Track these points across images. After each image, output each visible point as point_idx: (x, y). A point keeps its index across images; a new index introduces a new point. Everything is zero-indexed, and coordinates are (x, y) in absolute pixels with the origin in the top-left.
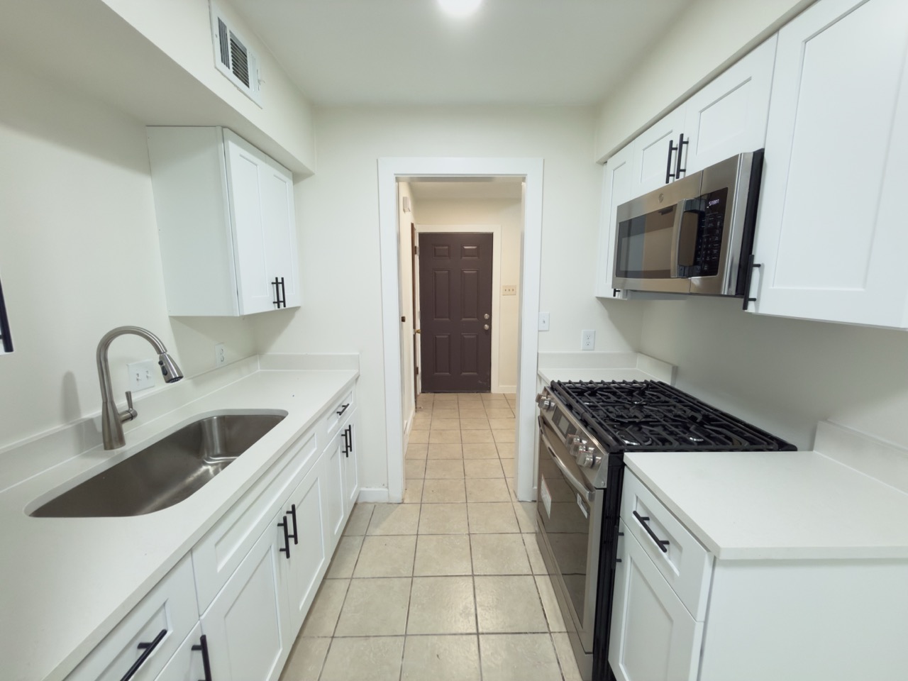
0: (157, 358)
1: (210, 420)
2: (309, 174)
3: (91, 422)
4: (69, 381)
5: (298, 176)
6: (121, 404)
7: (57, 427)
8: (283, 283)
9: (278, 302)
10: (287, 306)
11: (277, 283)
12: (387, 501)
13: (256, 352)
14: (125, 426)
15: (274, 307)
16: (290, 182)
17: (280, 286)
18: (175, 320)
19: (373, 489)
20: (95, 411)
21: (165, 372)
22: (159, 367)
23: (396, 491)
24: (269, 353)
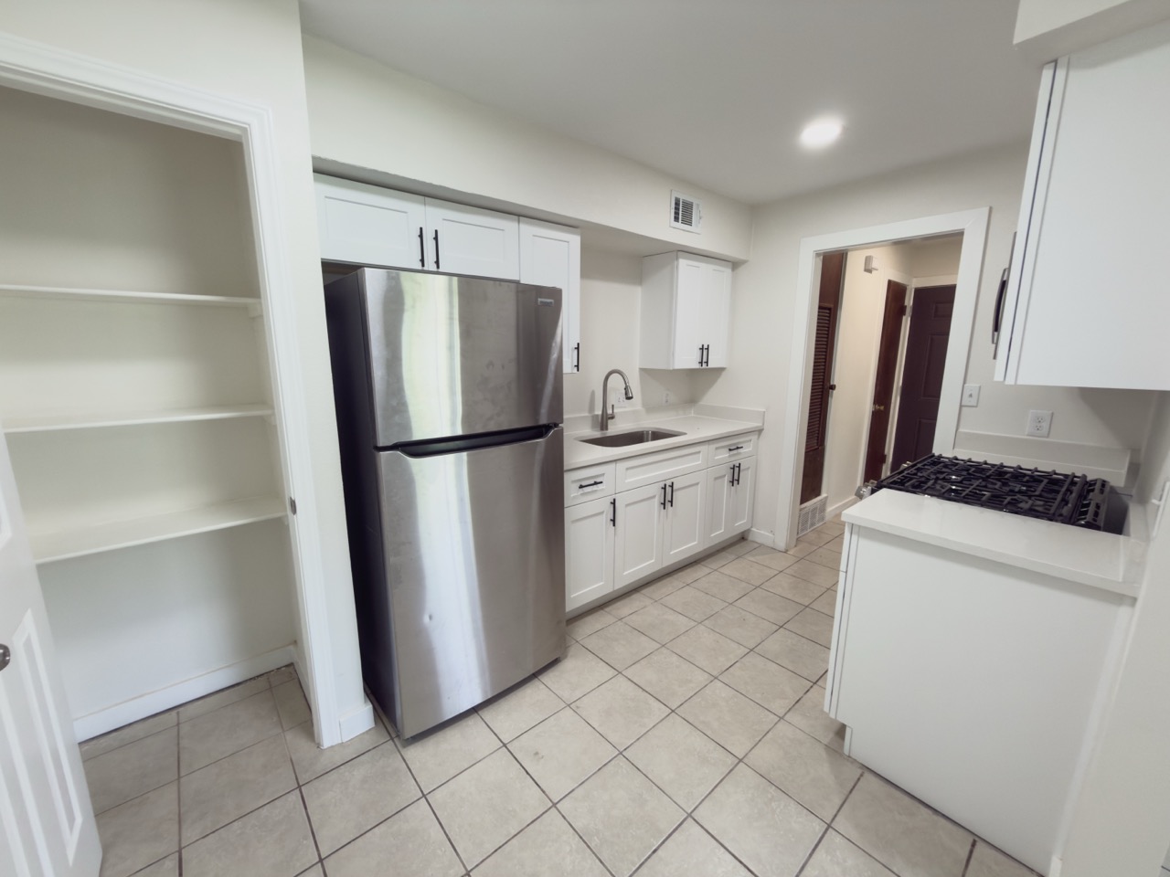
0: (624, 386)
1: (648, 432)
2: (743, 262)
3: (597, 415)
4: (593, 394)
5: (735, 265)
6: (610, 411)
7: (587, 414)
8: (708, 349)
9: (701, 363)
10: (709, 366)
11: (702, 349)
12: (772, 546)
13: (692, 400)
14: (609, 421)
15: (698, 366)
16: (729, 271)
17: (705, 352)
18: (643, 371)
19: (762, 532)
20: (599, 412)
21: (626, 394)
22: (624, 391)
23: (781, 542)
24: (701, 403)
